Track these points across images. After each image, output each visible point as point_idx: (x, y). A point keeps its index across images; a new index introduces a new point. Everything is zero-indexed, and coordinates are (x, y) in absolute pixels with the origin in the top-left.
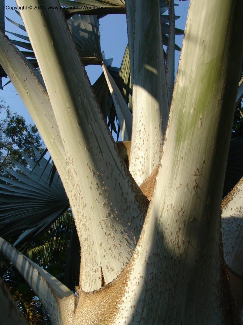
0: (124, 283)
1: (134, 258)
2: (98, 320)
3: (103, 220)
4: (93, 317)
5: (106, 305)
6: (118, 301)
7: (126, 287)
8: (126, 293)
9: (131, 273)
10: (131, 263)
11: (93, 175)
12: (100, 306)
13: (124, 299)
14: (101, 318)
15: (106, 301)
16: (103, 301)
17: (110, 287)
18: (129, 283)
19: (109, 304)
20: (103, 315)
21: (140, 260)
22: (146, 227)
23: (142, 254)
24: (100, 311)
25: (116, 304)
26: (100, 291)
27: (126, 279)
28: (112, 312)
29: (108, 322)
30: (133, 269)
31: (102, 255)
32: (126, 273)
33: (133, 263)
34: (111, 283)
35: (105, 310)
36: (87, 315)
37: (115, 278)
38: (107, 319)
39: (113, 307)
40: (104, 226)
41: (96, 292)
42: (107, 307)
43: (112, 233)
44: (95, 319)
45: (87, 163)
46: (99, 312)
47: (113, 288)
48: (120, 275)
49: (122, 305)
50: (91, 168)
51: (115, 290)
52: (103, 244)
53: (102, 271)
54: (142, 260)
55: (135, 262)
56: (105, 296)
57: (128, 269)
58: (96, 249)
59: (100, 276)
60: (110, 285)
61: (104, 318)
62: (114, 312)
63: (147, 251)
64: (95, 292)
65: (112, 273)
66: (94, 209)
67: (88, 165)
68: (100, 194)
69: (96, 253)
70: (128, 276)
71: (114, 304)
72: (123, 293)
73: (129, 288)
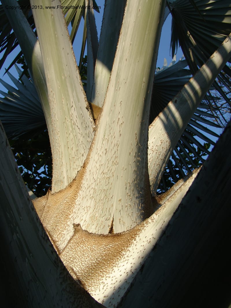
0: (133, 237)
1: (148, 222)
2: (102, 258)
3: (129, 183)
4: (97, 255)
5: (112, 249)
6: (123, 248)
7: (133, 241)
8: (132, 245)
9: (142, 232)
10: (144, 225)
11: (136, 144)
12: (106, 248)
13: (130, 249)
14: (104, 257)
15: (113, 246)
16: (110, 245)
17: (119, 236)
18: (137, 238)
19: (115, 249)
20: (107, 256)
21: (154, 225)
22: (169, 204)
23: (158, 222)
24: (105, 251)
25: (121, 250)
26: (107, 236)
27: (135, 234)
28: (116, 256)
29: (110, 262)
30: (144, 229)
31: (118, 209)
32: (138, 230)
33: (145, 225)
34: (120, 233)
35: (109, 253)
36: (90, 251)
37: (125, 231)
38: (109, 260)
39: (118, 252)
40: (128, 188)
41: (103, 236)
42: (112, 250)
43: (131, 195)
44: (99, 257)
45: (136, 133)
46: (105, 253)
47: (121, 237)
48: (130, 230)
49: (127, 253)
50: (137, 138)
51: (123, 240)
52: (122, 201)
53: (113, 221)
54: (156, 226)
55: (148, 225)
56: (112, 241)
57: (140, 228)
58: (113, 202)
59: (110, 224)
60: (119, 235)
61: (107, 258)
62: (117, 256)
63: (164, 221)
64: (101, 236)
65: (122, 226)
66: (125, 171)
67: (136, 135)
68: (135, 162)
69: (112, 206)
70: (138, 233)
71: (119, 250)
72: (130, 245)
73: (137, 242)
